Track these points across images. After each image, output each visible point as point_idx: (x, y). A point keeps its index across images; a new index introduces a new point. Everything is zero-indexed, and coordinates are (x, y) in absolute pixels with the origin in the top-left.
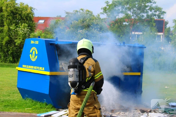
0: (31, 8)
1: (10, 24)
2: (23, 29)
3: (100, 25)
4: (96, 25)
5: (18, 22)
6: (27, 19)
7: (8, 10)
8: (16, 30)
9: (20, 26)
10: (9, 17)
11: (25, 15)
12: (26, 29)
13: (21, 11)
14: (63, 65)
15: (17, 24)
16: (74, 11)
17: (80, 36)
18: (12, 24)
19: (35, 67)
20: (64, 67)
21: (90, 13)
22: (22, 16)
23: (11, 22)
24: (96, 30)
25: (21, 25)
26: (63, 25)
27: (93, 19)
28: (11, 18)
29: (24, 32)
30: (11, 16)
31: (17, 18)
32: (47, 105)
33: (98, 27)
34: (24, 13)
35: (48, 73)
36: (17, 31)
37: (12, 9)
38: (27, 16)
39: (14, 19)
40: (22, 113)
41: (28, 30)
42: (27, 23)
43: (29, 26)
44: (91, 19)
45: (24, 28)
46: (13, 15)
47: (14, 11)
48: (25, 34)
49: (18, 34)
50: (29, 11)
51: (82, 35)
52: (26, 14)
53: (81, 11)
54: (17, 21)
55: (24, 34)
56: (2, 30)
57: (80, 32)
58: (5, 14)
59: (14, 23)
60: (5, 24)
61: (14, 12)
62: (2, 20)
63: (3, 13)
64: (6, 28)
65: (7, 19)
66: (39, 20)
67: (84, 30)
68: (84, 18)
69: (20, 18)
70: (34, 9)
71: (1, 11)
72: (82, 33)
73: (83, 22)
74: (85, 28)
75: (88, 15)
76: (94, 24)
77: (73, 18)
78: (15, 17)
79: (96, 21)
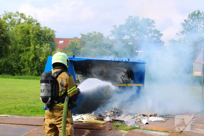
0: (53, 31)
1: (35, 44)
4: (106, 45)
5: (42, 42)
6: (50, 40)
7: (34, 32)
8: (40, 49)
11: (48, 37)
12: (48, 48)
13: (45, 34)
14: (79, 78)
15: (41, 44)
16: (88, 33)
17: (93, 54)
18: (37, 44)
21: (101, 35)
22: (46, 38)
23: (36, 42)
25: (45, 45)
27: (104, 40)
28: (36, 39)
30: (37, 37)
31: (42, 39)
33: (108, 46)
34: (47, 35)
36: (41, 50)
37: (38, 31)
38: (50, 38)
39: (39, 40)
41: (50, 49)
42: (49, 43)
43: (51, 46)
45: (47, 48)
48: (48, 52)
49: (42, 53)
50: (51, 33)
52: (48, 36)
53: (94, 33)
54: (41, 41)
56: (29, 49)
57: (93, 51)
58: (32, 36)
59: (39, 43)
60: (32, 44)
61: (39, 34)
62: (29, 41)
63: (30, 35)
64: (32, 47)
65: (33, 40)
66: (59, 41)
67: (96, 49)
68: (96, 39)
69: (44, 39)
70: (55, 32)
71: (28, 33)
72: (95, 52)
73: (96, 42)
74: (97, 47)
75: (100, 37)
76: (104, 44)
77: (87, 39)
78: (40, 38)
79: (106, 41)
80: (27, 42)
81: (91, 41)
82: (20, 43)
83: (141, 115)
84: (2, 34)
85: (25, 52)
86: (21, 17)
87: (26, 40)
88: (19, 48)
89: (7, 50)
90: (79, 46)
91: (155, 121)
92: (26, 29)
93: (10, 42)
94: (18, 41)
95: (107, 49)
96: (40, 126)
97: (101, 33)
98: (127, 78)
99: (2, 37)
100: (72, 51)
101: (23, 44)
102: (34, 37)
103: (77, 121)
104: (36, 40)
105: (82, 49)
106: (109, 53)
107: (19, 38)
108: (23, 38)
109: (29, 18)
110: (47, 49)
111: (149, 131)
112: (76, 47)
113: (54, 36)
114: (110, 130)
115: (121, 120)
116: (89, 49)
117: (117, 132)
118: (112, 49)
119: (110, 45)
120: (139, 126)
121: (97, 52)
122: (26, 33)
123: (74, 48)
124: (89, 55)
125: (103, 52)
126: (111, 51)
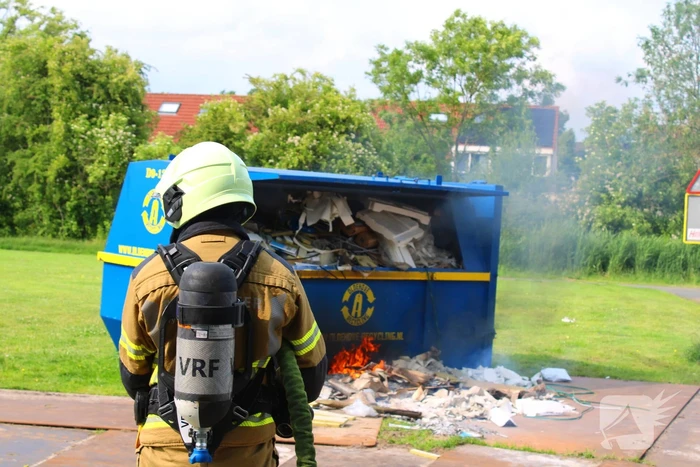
0: (139, 66)
1: (71, 115)
2: (112, 131)
3: (356, 122)
4: (344, 121)
5: (97, 107)
6: (125, 101)
7: (64, 69)
8: (89, 133)
9: (104, 123)
10: (67, 94)
11: (118, 87)
12: (121, 131)
13: (107, 75)
15: (92, 115)
16: (275, 76)
17: (294, 156)
18: (77, 115)
21: (325, 83)
22: (111, 91)
23: (74, 109)
24: (343, 137)
25: (107, 119)
26: (241, 121)
27: (336, 103)
28: (73, 94)
29: (115, 140)
30: (76, 89)
31: (95, 97)
33: (352, 126)
34: (115, 80)
36: (92, 137)
37: (79, 66)
38: (126, 90)
39: (84, 100)
41: (129, 133)
42: (123, 112)
43: (130, 122)
45: (116, 129)
46: (81, 88)
47: (84, 74)
48: (119, 147)
49: (96, 148)
50: (131, 74)
51: (298, 151)
52: (121, 85)
53: (299, 76)
54: (94, 105)
55: (114, 148)
56: (46, 133)
57: (293, 144)
58: (57, 82)
59: (83, 112)
60: (55, 114)
61: (85, 76)
62: (46, 102)
63: (48, 81)
64: (57, 128)
65: (60, 99)
66: (161, 105)
67: (306, 136)
68: (307, 99)
69: (104, 97)
71: (43, 72)
72: (301, 147)
73: (305, 110)
74: (310, 131)
75: (321, 89)
76: (338, 118)
77: (272, 97)
78: (87, 93)
79: (343, 108)
80: (38, 105)
81: (286, 107)
82: (10, 112)
83: (486, 393)
85: (29, 144)
86: (16, 8)
87: (32, 99)
88: (7, 128)
90: (242, 123)
91: (538, 416)
92: (33, 56)
95: (347, 139)
96: (99, 429)
98: (431, 249)
101: (23, 113)
102: (66, 88)
104: (73, 98)
105: (250, 138)
106: (357, 155)
107: (6, 90)
108: (20, 90)
110: (115, 137)
111: (517, 452)
112: (228, 129)
113: (143, 85)
114: (369, 449)
115: (411, 410)
116: (278, 137)
117: (398, 454)
118: (367, 139)
119: (359, 124)
120: (478, 435)
121: (308, 149)
122: (36, 72)
123: (223, 135)
124: (279, 161)
125: (332, 147)
126: (364, 144)
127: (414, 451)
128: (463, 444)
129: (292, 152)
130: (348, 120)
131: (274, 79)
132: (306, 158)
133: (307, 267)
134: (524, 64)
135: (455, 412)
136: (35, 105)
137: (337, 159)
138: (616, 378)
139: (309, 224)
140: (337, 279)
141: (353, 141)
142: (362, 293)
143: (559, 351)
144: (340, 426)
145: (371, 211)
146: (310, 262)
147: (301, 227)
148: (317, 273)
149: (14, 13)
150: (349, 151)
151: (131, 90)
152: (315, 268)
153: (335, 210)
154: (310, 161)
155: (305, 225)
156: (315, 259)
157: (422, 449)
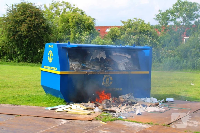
0: (93, 20)
1: (75, 33)
2: (85, 36)
3: (150, 31)
4: (147, 31)
5: (82, 30)
6: (89, 28)
7: (73, 21)
8: (80, 37)
9: (84, 34)
10: (74, 27)
11: (87, 25)
12: (88, 36)
13: (84, 22)
15: (81, 33)
16: (128, 20)
17: (133, 41)
18: (77, 33)
19: (52, 68)
20: (74, 68)
21: (142, 21)
22: (85, 26)
23: (76, 31)
24: (146, 36)
25: (84, 33)
26: (119, 32)
27: (144, 27)
28: (76, 27)
29: (86, 39)
30: (76, 26)
31: (81, 28)
32: (60, 99)
33: (149, 33)
34: (86, 23)
35: (59, 72)
36: (80, 38)
37: (77, 20)
38: (89, 25)
39: (79, 29)
40: (35, 106)
41: (90, 37)
42: (89, 31)
43: (90, 34)
44: (142, 27)
45: (87, 36)
46: (78, 25)
47: (78, 22)
48: (87, 40)
49: (81, 41)
50: (90, 21)
51: (134, 40)
52: (88, 24)
53: (135, 20)
54: (81, 30)
55: (86, 41)
56: (69, 37)
57: (133, 38)
58: (71, 24)
59: (78, 32)
60: (71, 33)
61: (79, 23)
62: (69, 29)
63: (69, 24)
64: (72, 36)
65: (73, 29)
66: (106, 29)
67: (136, 36)
68: (136, 26)
69: (84, 27)
70: (95, 19)
71: (68, 22)
72: (135, 39)
73: (136, 29)
74: (137, 34)
75: (141, 23)
76: (145, 31)
77: (127, 26)
78: (79, 27)
79: (146, 28)
80: (67, 31)
81: (131, 28)
82: (61, 32)
83: (140, 105)
84: (43, 24)
85: (65, 41)
86: (66, 6)
87: (66, 29)
88: (60, 37)
89: (48, 39)
90: (119, 33)
91: (151, 112)
92: (66, 18)
93: (51, 31)
94: (58, 30)
95: (147, 36)
97: (141, 19)
99: (43, 26)
100: (112, 39)
101: (64, 33)
102: (74, 26)
103: (63, 110)
104: (76, 28)
105: (121, 37)
106: (150, 40)
107: (59, 27)
108: (63, 27)
109: (74, 6)
110: (86, 38)
111: (131, 122)
112: (115, 34)
113: (94, 24)
114: (89, 121)
115: (113, 110)
116: (129, 36)
117: (96, 123)
118: (153, 36)
119: (151, 32)
120: (125, 117)
121: (137, 39)
122: (67, 22)
123: (114, 36)
124: (129, 42)
125: (143, 38)
126: (152, 37)
127: (101, 122)
128: (117, 120)
129: (132, 40)
130: (148, 31)
131: (128, 21)
132: (136, 41)
133: (91, 71)
134: (199, 13)
135: (126, 111)
136: (67, 30)
137: (145, 41)
138: (189, 101)
139: (93, 59)
140: (100, 74)
141: (149, 37)
142: (108, 77)
143: (179, 93)
144: (87, 115)
145: (113, 55)
146: (93, 69)
147: (91, 60)
148: (94, 72)
149: (65, 7)
150: (148, 39)
151: (90, 25)
152: (93, 71)
153: (100, 55)
154: (137, 42)
155: (92, 59)
156: (94, 68)
157: (104, 122)
